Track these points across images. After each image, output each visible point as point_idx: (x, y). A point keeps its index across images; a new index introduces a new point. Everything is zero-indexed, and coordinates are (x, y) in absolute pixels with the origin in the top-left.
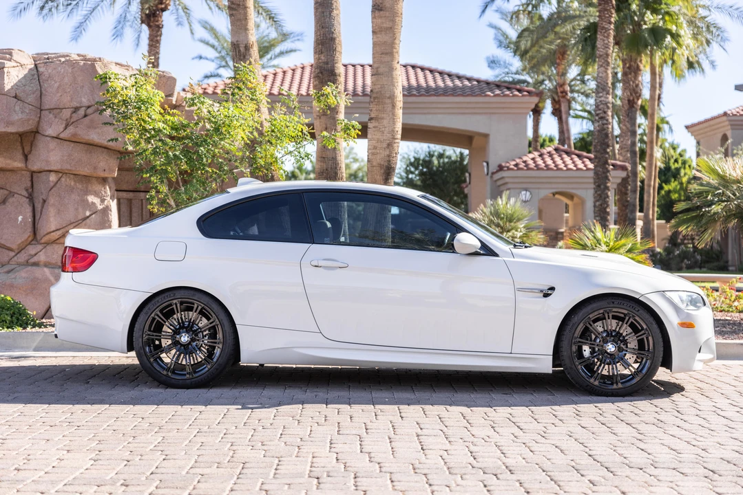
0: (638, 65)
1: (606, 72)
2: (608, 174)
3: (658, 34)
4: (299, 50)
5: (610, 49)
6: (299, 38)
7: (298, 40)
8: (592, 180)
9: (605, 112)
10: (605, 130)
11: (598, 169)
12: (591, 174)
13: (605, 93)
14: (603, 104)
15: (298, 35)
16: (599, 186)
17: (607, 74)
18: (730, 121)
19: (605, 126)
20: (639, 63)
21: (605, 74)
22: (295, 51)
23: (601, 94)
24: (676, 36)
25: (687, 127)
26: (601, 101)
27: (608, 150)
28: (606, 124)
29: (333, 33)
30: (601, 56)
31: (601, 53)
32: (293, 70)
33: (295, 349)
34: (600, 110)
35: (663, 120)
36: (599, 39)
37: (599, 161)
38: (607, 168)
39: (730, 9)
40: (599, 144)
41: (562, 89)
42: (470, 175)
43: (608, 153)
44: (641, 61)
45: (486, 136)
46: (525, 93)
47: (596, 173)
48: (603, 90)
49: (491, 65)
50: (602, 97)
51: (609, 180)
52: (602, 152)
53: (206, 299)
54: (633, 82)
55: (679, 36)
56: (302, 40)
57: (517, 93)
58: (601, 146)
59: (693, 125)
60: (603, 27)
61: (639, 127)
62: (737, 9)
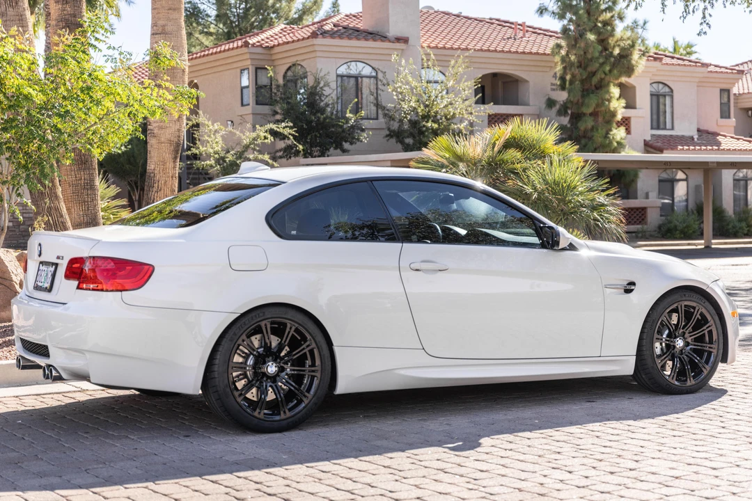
33: (397, 372)
53: (300, 317)
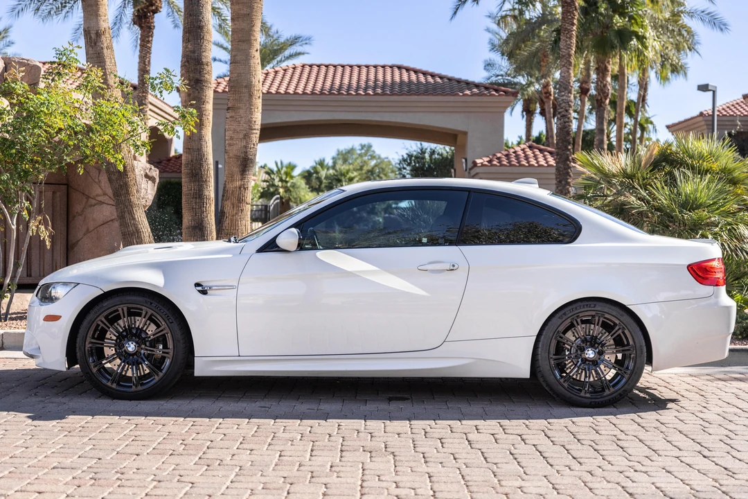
0: (605, 66)
1: (568, 72)
2: (569, 170)
3: (624, 37)
4: (308, 53)
5: (572, 49)
6: (307, 42)
7: (306, 44)
8: (554, 177)
9: (567, 111)
10: (566, 128)
11: (560, 165)
12: (553, 170)
13: (567, 92)
14: (565, 103)
15: (306, 39)
16: (560, 182)
17: (570, 74)
18: (706, 121)
19: (567, 124)
20: (607, 64)
21: (567, 74)
22: (303, 54)
23: (563, 93)
24: (641, 39)
25: (668, 127)
26: (562, 100)
27: (570, 147)
28: (568, 122)
29: (201, 21)
30: (564, 56)
31: (564, 54)
32: (285, 70)
34: (562, 108)
35: (648, 121)
36: (562, 40)
37: (561, 158)
38: (568, 165)
39: (702, 14)
40: (560, 141)
41: (546, 90)
42: (455, 171)
43: (569, 150)
44: (609, 62)
45: (465, 133)
46: (501, 93)
47: (558, 169)
48: (566, 89)
49: (487, 67)
50: (564, 95)
51: (570, 176)
52: (564, 149)
54: (601, 82)
55: (644, 37)
56: (310, 44)
57: (494, 93)
58: (562, 143)
59: (674, 125)
60: (566, 28)
61: (625, 127)
62: (708, 14)
